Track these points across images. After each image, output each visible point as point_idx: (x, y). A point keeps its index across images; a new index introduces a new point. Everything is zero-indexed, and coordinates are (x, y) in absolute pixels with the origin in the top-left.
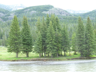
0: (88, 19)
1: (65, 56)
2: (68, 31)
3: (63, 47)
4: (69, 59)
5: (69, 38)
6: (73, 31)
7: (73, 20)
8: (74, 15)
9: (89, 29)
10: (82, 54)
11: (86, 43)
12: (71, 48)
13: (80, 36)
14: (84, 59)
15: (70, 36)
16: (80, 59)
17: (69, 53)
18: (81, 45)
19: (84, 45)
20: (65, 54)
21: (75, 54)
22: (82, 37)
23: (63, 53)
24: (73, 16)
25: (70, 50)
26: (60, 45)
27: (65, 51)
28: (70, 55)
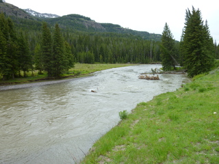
0: (57, 26)
1: (25, 76)
2: (29, 42)
3: (21, 64)
4: (31, 81)
5: (30, 52)
6: (36, 42)
7: (35, 26)
8: (38, 19)
9: (58, 40)
10: (49, 73)
11: (55, 59)
12: (34, 66)
13: (46, 49)
14: (52, 79)
15: (32, 49)
16: (48, 79)
17: (30, 72)
18: (47, 61)
19: (52, 62)
20: (25, 74)
21: (40, 73)
22: (49, 50)
23: (22, 73)
24: (36, 20)
25: (33, 69)
26: (16, 62)
27: (24, 70)
28: (33, 75)
